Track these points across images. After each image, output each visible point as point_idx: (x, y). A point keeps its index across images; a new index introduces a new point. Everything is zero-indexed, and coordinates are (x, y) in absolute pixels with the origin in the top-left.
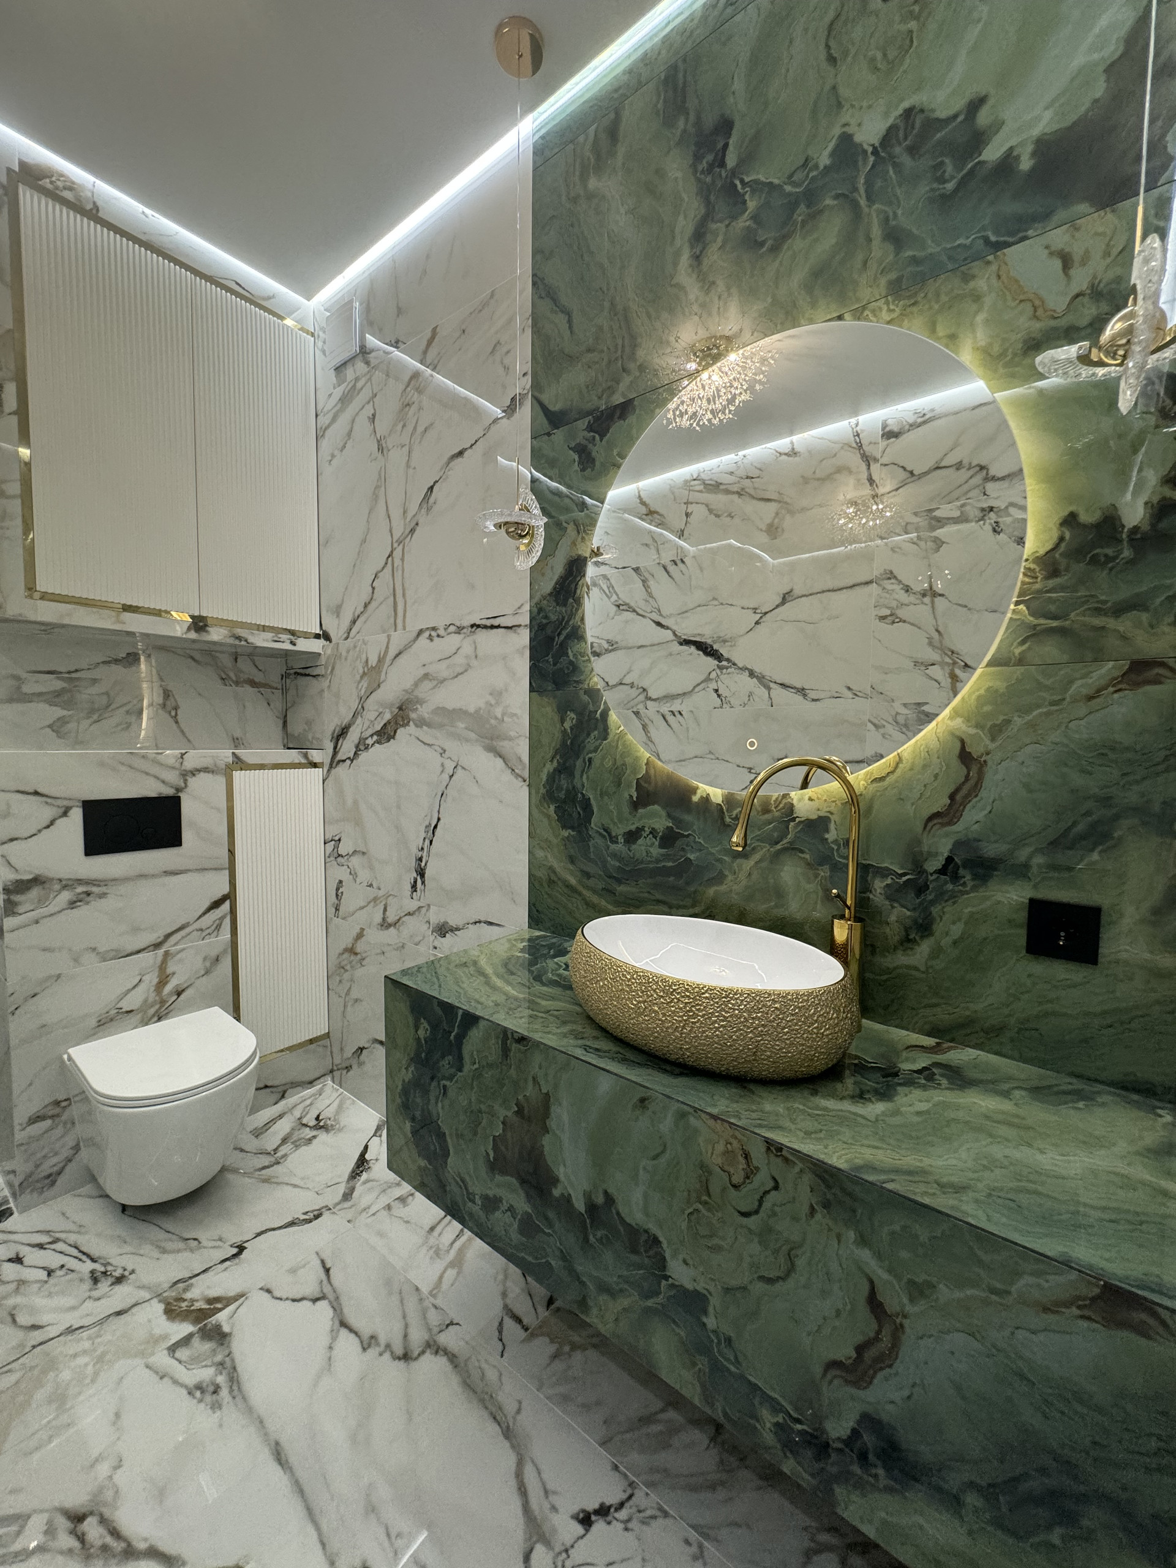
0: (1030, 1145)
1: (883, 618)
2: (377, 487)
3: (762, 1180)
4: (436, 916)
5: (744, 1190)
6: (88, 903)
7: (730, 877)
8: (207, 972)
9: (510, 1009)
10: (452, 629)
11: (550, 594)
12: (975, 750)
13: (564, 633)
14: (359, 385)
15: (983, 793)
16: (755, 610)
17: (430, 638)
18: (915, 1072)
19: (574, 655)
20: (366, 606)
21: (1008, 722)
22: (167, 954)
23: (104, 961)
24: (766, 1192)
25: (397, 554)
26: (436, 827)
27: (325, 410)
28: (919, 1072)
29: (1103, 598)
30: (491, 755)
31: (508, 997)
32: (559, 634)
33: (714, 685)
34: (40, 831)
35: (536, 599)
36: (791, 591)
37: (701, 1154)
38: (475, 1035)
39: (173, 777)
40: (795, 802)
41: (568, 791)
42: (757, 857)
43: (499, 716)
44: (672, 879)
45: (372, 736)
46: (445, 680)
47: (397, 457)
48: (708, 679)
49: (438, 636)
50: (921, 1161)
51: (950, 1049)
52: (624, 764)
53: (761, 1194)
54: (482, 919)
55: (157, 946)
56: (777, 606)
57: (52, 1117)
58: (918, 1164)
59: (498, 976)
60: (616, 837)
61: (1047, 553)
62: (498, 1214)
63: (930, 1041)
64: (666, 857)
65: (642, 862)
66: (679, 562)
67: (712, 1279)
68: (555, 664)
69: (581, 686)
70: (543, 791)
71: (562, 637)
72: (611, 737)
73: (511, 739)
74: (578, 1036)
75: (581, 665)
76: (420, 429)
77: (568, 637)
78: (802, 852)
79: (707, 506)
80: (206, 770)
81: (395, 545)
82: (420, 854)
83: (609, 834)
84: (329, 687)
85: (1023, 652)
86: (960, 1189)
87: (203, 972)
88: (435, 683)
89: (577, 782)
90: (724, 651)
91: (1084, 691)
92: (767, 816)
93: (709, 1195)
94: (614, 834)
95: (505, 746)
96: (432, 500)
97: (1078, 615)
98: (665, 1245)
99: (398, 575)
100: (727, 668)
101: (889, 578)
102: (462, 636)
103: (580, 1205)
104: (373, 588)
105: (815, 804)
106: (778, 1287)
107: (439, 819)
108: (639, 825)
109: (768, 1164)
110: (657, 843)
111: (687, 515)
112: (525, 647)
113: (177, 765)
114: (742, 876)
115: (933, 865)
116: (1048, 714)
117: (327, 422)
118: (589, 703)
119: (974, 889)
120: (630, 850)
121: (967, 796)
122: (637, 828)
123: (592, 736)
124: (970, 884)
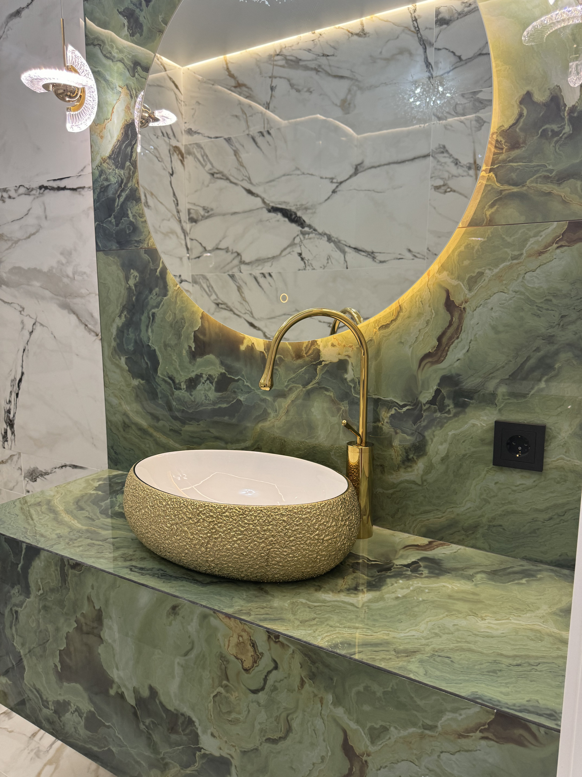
0: (475, 615)
1: (437, 188)
3: (265, 663)
4: (27, 463)
5: (253, 673)
7: (272, 415)
9: (71, 540)
10: (22, 190)
11: (109, 157)
12: (457, 299)
13: (124, 195)
15: (463, 335)
16: (332, 180)
17: (3, 199)
18: (405, 566)
19: (134, 216)
21: (481, 274)
24: (269, 672)
26: (20, 380)
28: (408, 566)
29: (550, 167)
30: (65, 312)
31: (72, 529)
32: (119, 196)
33: (297, 250)
35: (97, 162)
36: (362, 163)
37: (220, 647)
38: (38, 564)
40: (321, 348)
41: (136, 342)
42: (292, 396)
43: (71, 275)
44: (226, 418)
46: (19, 240)
48: (292, 244)
49: (10, 197)
50: (388, 635)
51: (438, 546)
52: (183, 318)
53: (265, 674)
54: (68, 463)
56: (351, 177)
58: (386, 637)
59: (68, 512)
60: (180, 384)
61: (510, 127)
62: (68, 715)
63: (424, 541)
64: (221, 400)
65: (202, 405)
66: (265, 134)
67: (234, 746)
68: (117, 225)
69: (141, 245)
70: (114, 344)
71: (122, 199)
72: (170, 293)
73: (82, 296)
74: (125, 558)
75: (140, 225)
77: (127, 199)
78: (327, 390)
79: (289, 80)
82: (8, 407)
83: (174, 381)
85: (492, 213)
86: (410, 653)
88: (10, 243)
89: (143, 336)
90: (306, 218)
91: (536, 247)
92: (300, 361)
93: (228, 679)
94: (177, 381)
95: (77, 303)
97: (532, 182)
98: (197, 724)
100: (309, 234)
101: (443, 152)
102: (31, 198)
103: (131, 700)
105: (336, 350)
106: (282, 745)
107: (23, 374)
108: (198, 372)
109: (270, 650)
110: (213, 388)
111: (272, 89)
112: (89, 209)
114: (282, 412)
115: (426, 396)
116: (510, 267)
118: (149, 262)
119: (456, 415)
120: (191, 395)
121: (451, 338)
122: (197, 375)
123: (154, 292)
124: (453, 411)
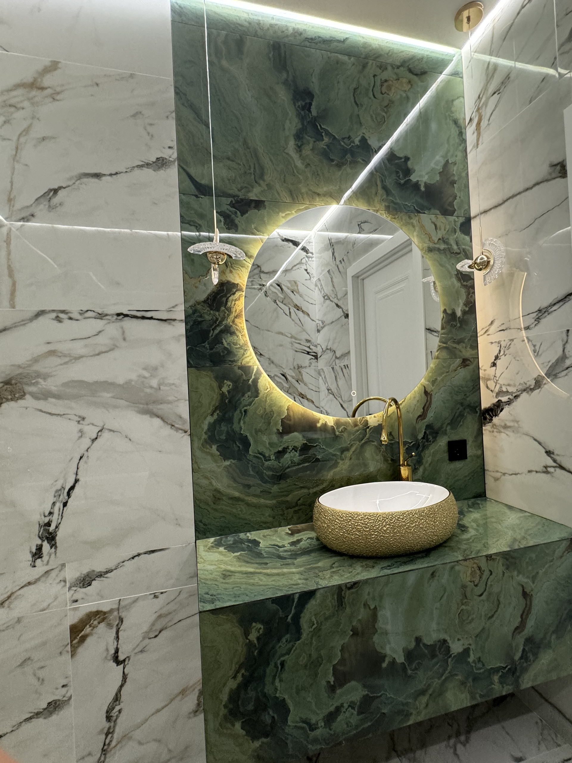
3: (486, 574)
4: (74, 571)
5: (480, 584)
7: (341, 463)
10: (90, 314)
11: (204, 302)
12: (428, 390)
13: (218, 329)
15: (432, 406)
17: (57, 319)
19: (228, 344)
21: (436, 379)
24: (488, 579)
29: (455, 338)
30: (147, 417)
32: (213, 330)
35: (190, 303)
37: (461, 581)
38: (312, 605)
40: (368, 419)
41: (228, 433)
42: (353, 449)
43: (155, 386)
49: (70, 318)
52: (272, 411)
53: (486, 581)
60: (269, 456)
61: (442, 321)
62: (340, 717)
64: (304, 461)
65: (288, 468)
67: (471, 637)
68: (211, 349)
69: (235, 364)
70: (204, 437)
71: (216, 332)
72: (261, 395)
75: (235, 351)
76: (36, 134)
77: (222, 332)
78: (373, 442)
82: (49, 519)
83: (264, 456)
85: (440, 355)
88: (66, 359)
89: (236, 427)
91: (454, 368)
92: (357, 428)
93: (466, 598)
94: (267, 455)
95: (163, 408)
96: (56, 201)
97: (450, 343)
98: (449, 640)
102: (103, 321)
103: (401, 659)
105: (377, 419)
106: (495, 616)
107: (77, 481)
108: (285, 446)
109: (488, 566)
110: (298, 454)
114: (347, 460)
115: (420, 436)
116: (446, 376)
118: (242, 375)
119: (433, 442)
120: (279, 463)
121: (428, 407)
122: (284, 448)
123: (246, 395)
124: (432, 440)
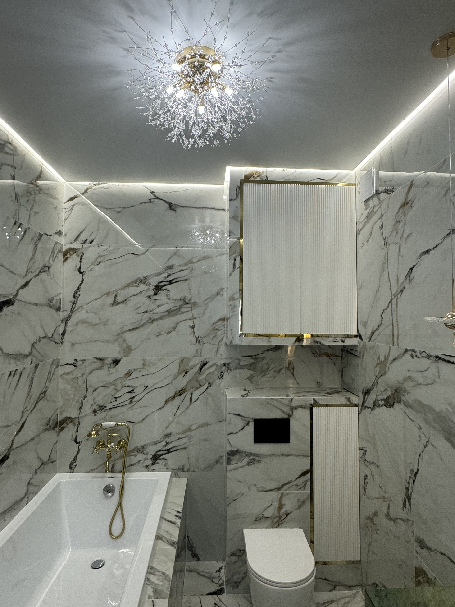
2: (384, 263)
4: (417, 532)
6: (254, 464)
8: (299, 508)
10: (424, 354)
14: (375, 210)
17: (412, 356)
20: (379, 326)
22: (282, 494)
23: (259, 491)
25: (394, 301)
26: (416, 474)
27: (360, 221)
30: (449, 444)
34: (240, 431)
39: (287, 410)
45: (382, 400)
46: (421, 384)
47: (393, 249)
49: (416, 356)
54: (447, 554)
55: (279, 489)
57: (238, 556)
76: (405, 235)
80: (301, 407)
81: (393, 297)
82: (407, 486)
84: (361, 364)
87: (297, 507)
88: (415, 384)
96: (412, 276)
99: (394, 313)
102: (430, 361)
104: (382, 318)
107: (418, 470)
113: (289, 404)
117: (361, 227)
